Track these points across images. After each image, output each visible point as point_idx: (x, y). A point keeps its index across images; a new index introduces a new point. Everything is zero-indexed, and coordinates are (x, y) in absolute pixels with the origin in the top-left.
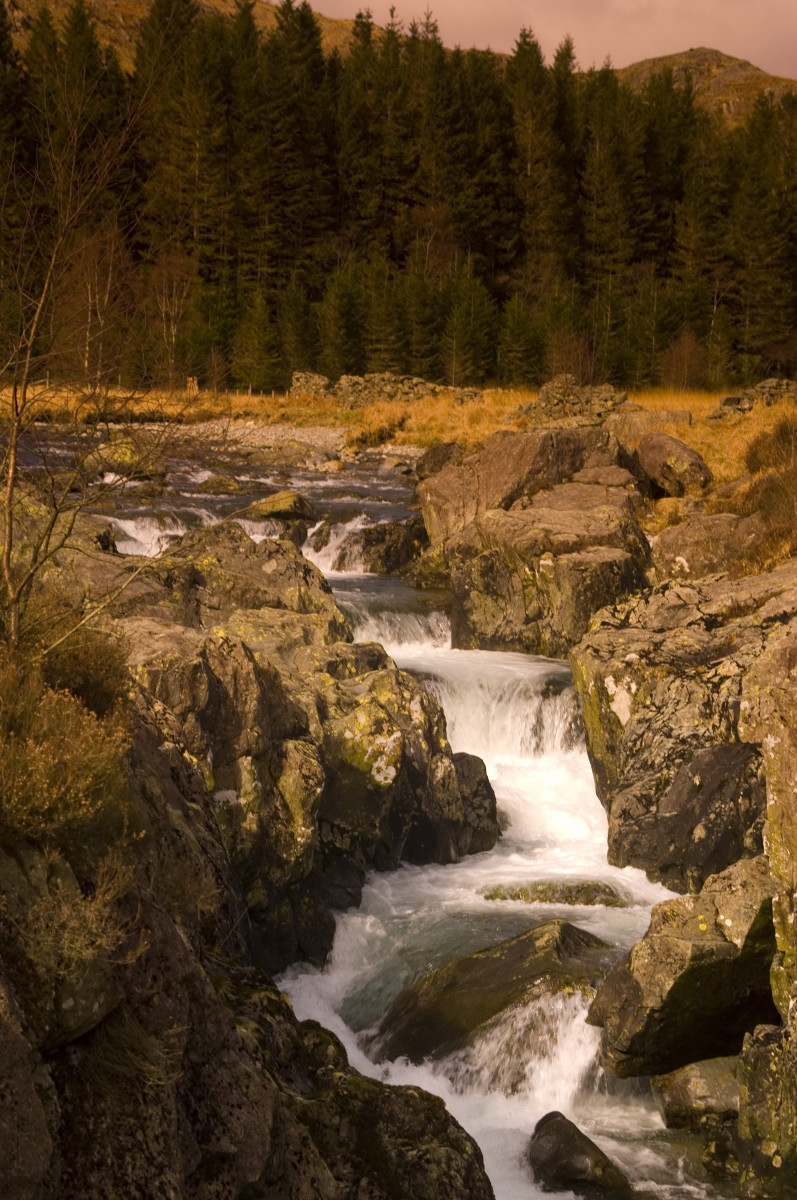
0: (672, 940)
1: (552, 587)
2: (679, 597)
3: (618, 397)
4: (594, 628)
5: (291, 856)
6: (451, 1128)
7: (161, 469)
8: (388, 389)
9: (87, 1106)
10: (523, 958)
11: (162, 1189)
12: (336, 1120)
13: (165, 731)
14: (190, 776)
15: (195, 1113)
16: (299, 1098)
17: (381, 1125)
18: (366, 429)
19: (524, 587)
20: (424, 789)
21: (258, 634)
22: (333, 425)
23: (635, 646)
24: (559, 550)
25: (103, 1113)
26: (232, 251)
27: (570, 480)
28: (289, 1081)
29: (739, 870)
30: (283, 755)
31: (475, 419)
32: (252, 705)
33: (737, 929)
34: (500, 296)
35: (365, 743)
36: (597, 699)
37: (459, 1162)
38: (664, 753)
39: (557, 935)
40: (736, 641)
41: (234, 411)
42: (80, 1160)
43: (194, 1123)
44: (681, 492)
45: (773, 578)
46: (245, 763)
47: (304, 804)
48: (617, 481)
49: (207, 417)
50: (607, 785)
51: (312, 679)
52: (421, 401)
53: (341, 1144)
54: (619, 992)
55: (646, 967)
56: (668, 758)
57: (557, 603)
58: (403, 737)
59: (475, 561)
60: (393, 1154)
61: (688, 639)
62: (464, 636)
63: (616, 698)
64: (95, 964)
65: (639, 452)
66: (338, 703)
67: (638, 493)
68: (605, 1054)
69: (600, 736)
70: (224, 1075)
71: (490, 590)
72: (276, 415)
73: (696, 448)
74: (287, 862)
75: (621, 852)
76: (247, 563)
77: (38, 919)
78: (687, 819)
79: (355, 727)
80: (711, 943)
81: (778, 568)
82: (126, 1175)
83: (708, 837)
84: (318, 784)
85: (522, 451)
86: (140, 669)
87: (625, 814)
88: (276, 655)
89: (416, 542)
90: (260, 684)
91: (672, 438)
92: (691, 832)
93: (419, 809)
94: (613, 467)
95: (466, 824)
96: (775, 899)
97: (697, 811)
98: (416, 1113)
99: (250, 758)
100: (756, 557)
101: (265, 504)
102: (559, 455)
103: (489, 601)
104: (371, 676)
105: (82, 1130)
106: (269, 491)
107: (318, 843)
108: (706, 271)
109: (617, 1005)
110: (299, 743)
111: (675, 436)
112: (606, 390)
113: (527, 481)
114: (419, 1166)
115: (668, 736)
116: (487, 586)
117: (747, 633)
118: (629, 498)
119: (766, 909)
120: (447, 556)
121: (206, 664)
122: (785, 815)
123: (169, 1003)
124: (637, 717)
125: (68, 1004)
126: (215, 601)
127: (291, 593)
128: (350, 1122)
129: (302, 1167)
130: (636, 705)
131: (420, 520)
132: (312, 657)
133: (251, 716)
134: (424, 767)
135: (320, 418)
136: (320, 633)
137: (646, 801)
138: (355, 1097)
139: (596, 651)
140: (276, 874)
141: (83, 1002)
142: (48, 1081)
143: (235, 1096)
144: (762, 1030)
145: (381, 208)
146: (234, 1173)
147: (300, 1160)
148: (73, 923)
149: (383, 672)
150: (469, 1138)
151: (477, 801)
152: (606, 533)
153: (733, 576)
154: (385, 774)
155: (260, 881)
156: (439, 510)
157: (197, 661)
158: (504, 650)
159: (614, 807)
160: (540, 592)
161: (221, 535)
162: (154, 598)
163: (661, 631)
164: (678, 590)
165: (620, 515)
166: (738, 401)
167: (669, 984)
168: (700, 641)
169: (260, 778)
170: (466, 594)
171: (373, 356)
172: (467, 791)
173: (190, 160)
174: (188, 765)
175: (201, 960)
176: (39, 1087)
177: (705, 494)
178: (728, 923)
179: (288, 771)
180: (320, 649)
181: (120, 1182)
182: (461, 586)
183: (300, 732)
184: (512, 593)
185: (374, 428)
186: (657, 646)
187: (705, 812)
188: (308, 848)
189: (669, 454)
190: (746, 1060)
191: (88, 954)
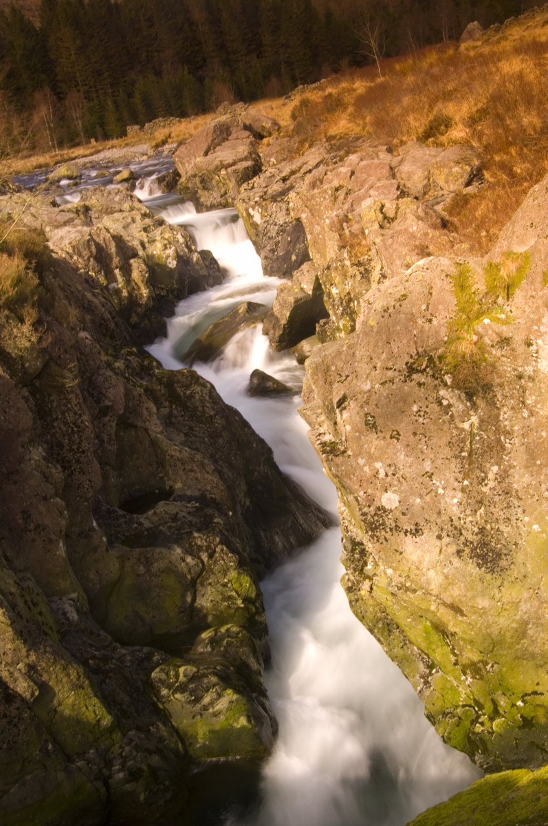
0: (286, 298)
1: (228, 181)
2: (271, 173)
3: (246, 106)
4: (243, 191)
5: (144, 301)
6: (201, 380)
7: (79, 174)
8: (162, 124)
9: (46, 400)
10: (235, 318)
11: (82, 422)
12: (159, 387)
13: (80, 266)
14: (93, 281)
15: (93, 394)
16: (144, 383)
17: (176, 385)
18: (157, 141)
19: (218, 184)
20: (190, 266)
21: (114, 224)
22: (145, 143)
23: (257, 195)
24: (226, 167)
25: (53, 401)
26: (95, 87)
27: (228, 140)
28: (142, 379)
29: (305, 266)
30: (130, 265)
31: (196, 128)
32: (113, 249)
33: (309, 288)
34: (201, 80)
35: (162, 253)
36: (247, 218)
37: (205, 391)
38: (275, 232)
39: (246, 307)
40: (294, 184)
41: (108, 147)
42: (49, 419)
43: (93, 398)
44: (270, 135)
45: (304, 158)
46: (117, 271)
47: (143, 281)
48: (245, 136)
49: (98, 152)
50: (259, 248)
51: (138, 235)
52: (175, 126)
53: (163, 395)
54: (271, 321)
55: (278, 310)
56: (277, 233)
57: (231, 187)
58: (176, 249)
59: (197, 178)
60: (182, 394)
61: (276, 187)
62: (200, 208)
63: (255, 216)
64: (32, 348)
65: (252, 123)
66: (149, 242)
67: (254, 139)
68: (271, 344)
69: (253, 231)
70: (101, 379)
71: (205, 188)
72: (124, 144)
73: (273, 117)
74: (143, 304)
75: (268, 271)
76: (108, 199)
77: (5, 336)
78: (288, 254)
79: (156, 249)
80: (300, 295)
81: (305, 154)
82: (67, 420)
83: (297, 259)
84: (146, 273)
85: (207, 133)
86: (67, 246)
87: (266, 258)
88: (123, 230)
89: (177, 178)
90: (115, 241)
91: (263, 116)
92: (291, 258)
93: (190, 274)
94: (243, 131)
95: (209, 275)
96: (319, 274)
97: (291, 250)
98: (187, 378)
99: (118, 270)
100: (298, 152)
101: (118, 177)
102: (221, 132)
103: (206, 192)
104: (160, 229)
105: (47, 409)
106: (118, 173)
107: (154, 295)
108: (276, 52)
109: (271, 326)
110: (136, 259)
111: (265, 114)
112: (241, 104)
113: (212, 144)
114: (191, 396)
115: (276, 225)
116: (204, 187)
117: (298, 180)
118: (251, 142)
119: (317, 279)
120: (188, 180)
121: (92, 238)
122: (315, 242)
123: (68, 356)
124: (263, 221)
125: (27, 365)
126: (97, 215)
127: (126, 206)
128: (164, 387)
129: (141, 405)
130: (262, 216)
131: (176, 170)
132: (136, 228)
133: (114, 254)
134: (188, 258)
135: (140, 142)
136: (138, 218)
137: (273, 251)
138: (164, 377)
139: (243, 200)
140: (139, 310)
141: (33, 363)
142: (27, 394)
143: (107, 385)
144: (322, 322)
145: (147, 56)
146: (113, 412)
147: (140, 402)
148: (19, 335)
149: (164, 226)
150: (208, 382)
151: (212, 266)
152: (243, 156)
153: (290, 160)
154: (172, 264)
155: (134, 314)
156: (181, 163)
157: (88, 238)
158: (215, 210)
159: (262, 256)
160: (224, 184)
161: (97, 191)
162: (72, 220)
163: (266, 187)
164: (271, 170)
165: (247, 148)
166: (290, 97)
167: (288, 314)
168: (281, 187)
169: (124, 276)
170: (197, 192)
171: (159, 114)
172: (207, 263)
173: (70, 55)
174: (92, 277)
175: (98, 343)
176: (24, 397)
177: (279, 134)
178: (305, 287)
179: (133, 271)
180: (140, 223)
181: (66, 423)
182: (194, 189)
183: (135, 255)
184: (214, 187)
185: (160, 140)
186: (265, 193)
187: (294, 250)
188: (149, 297)
189: (263, 122)
190: (319, 334)
191: (28, 344)
